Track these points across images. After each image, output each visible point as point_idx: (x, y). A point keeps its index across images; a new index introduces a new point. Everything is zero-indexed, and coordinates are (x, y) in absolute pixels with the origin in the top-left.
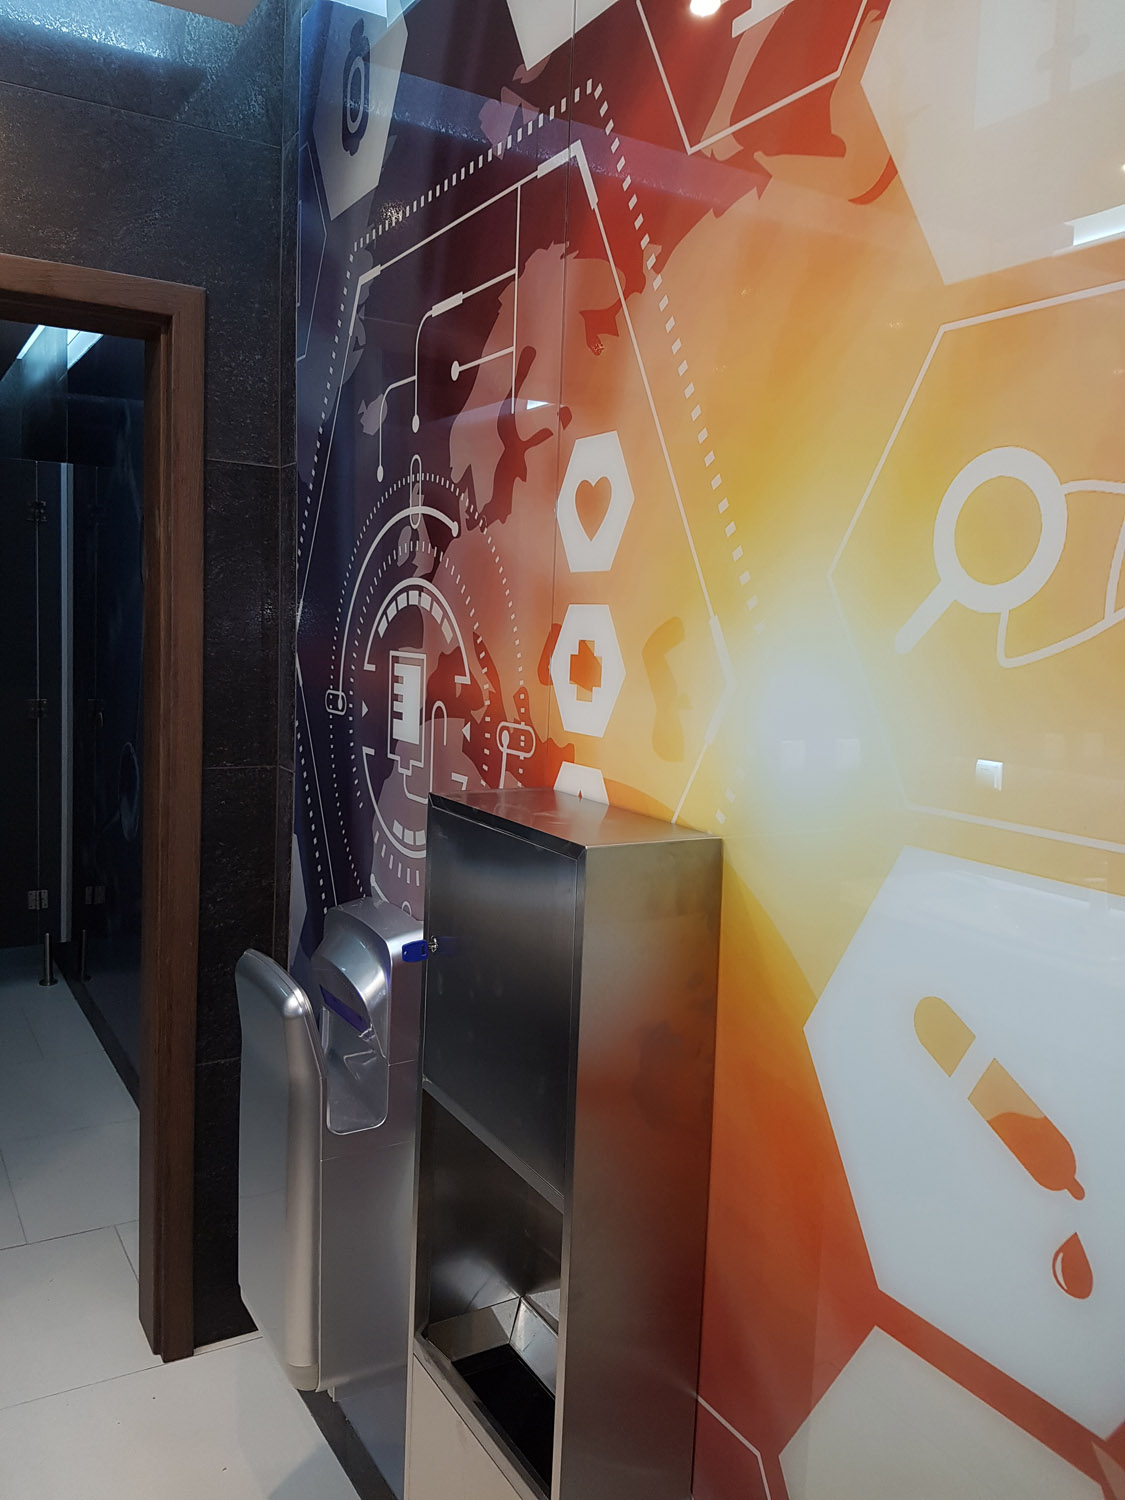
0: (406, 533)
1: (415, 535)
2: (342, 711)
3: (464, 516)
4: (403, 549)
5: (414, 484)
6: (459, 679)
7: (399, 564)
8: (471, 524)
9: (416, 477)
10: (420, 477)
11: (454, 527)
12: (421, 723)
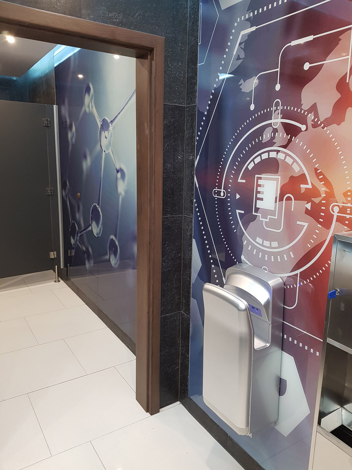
0: (270, 130)
1: (275, 131)
2: (223, 196)
3: (310, 123)
4: (266, 136)
5: (275, 111)
6: (303, 186)
7: (263, 142)
8: (315, 125)
9: (277, 108)
10: (280, 108)
11: (303, 127)
12: (276, 202)
